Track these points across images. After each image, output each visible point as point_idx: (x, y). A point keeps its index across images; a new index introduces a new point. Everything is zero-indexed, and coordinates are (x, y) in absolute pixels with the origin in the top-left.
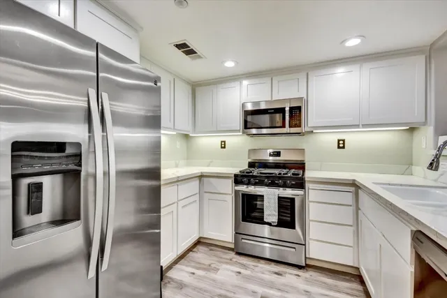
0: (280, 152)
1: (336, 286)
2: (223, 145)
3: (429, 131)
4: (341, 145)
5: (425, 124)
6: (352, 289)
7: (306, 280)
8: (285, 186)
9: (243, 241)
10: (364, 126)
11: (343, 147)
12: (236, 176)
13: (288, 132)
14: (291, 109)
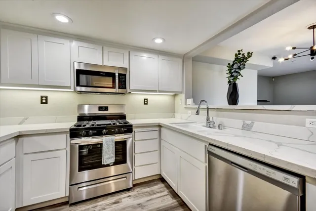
0: (107, 107)
1: (152, 191)
2: (44, 100)
3: (183, 96)
4: (146, 102)
5: (181, 93)
6: (160, 188)
7: (135, 196)
8: (120, 133)
9: (79, 189)
10: (160, 91)
11: (147, 104)
12: (71, 130)
13: (117, 92)
14: (120, 75)
